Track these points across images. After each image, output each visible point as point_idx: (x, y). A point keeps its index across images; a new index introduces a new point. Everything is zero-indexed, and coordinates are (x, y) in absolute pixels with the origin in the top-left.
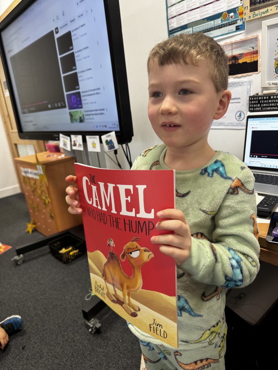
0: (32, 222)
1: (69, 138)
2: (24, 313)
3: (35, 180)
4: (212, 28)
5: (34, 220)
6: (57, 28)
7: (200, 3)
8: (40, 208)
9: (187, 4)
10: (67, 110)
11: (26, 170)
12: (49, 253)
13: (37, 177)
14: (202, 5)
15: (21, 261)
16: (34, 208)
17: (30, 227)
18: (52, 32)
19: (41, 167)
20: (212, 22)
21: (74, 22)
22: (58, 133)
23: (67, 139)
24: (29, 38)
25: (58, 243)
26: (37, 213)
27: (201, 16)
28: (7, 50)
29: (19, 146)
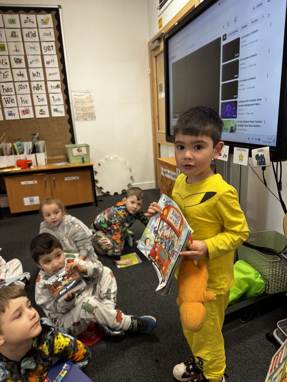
3: (172, 181)
6: (225, 35)
11: (165, 170)
13: (174, 179)
18: (220, 38)
24: (194, 45)
28: (170, 56)
29: (161, 146)
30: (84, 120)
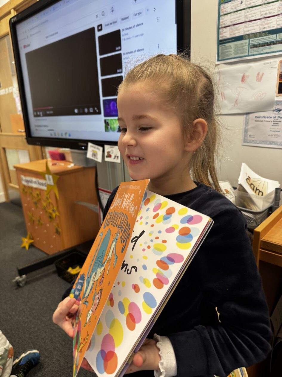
0: (28, 236)
1: (101, 148)
2: (39, 346)
3: (41, 191)
4: (273, 42)
5: (31, 234)
6: (101, 25)
7: (262, 15)
8: (42, 222)
9: (246, 14)
10: (102, 117)
11: (29, 178)
12: (54, 272)
13: (45, 188)
14: (263, 16)
15: (23, 283)
16: (34, 221)
17: (26, 242)
18: (93, 29)
19: (51, 177)
20: (274, 36)
21: (128, 19)
22: (86, 142)
23: (99, 149)
24: (57, 33)
25: (64, 262)
26: (37, 227)
27: (261, 29)
28: (21, 45)
29: (7, 151)
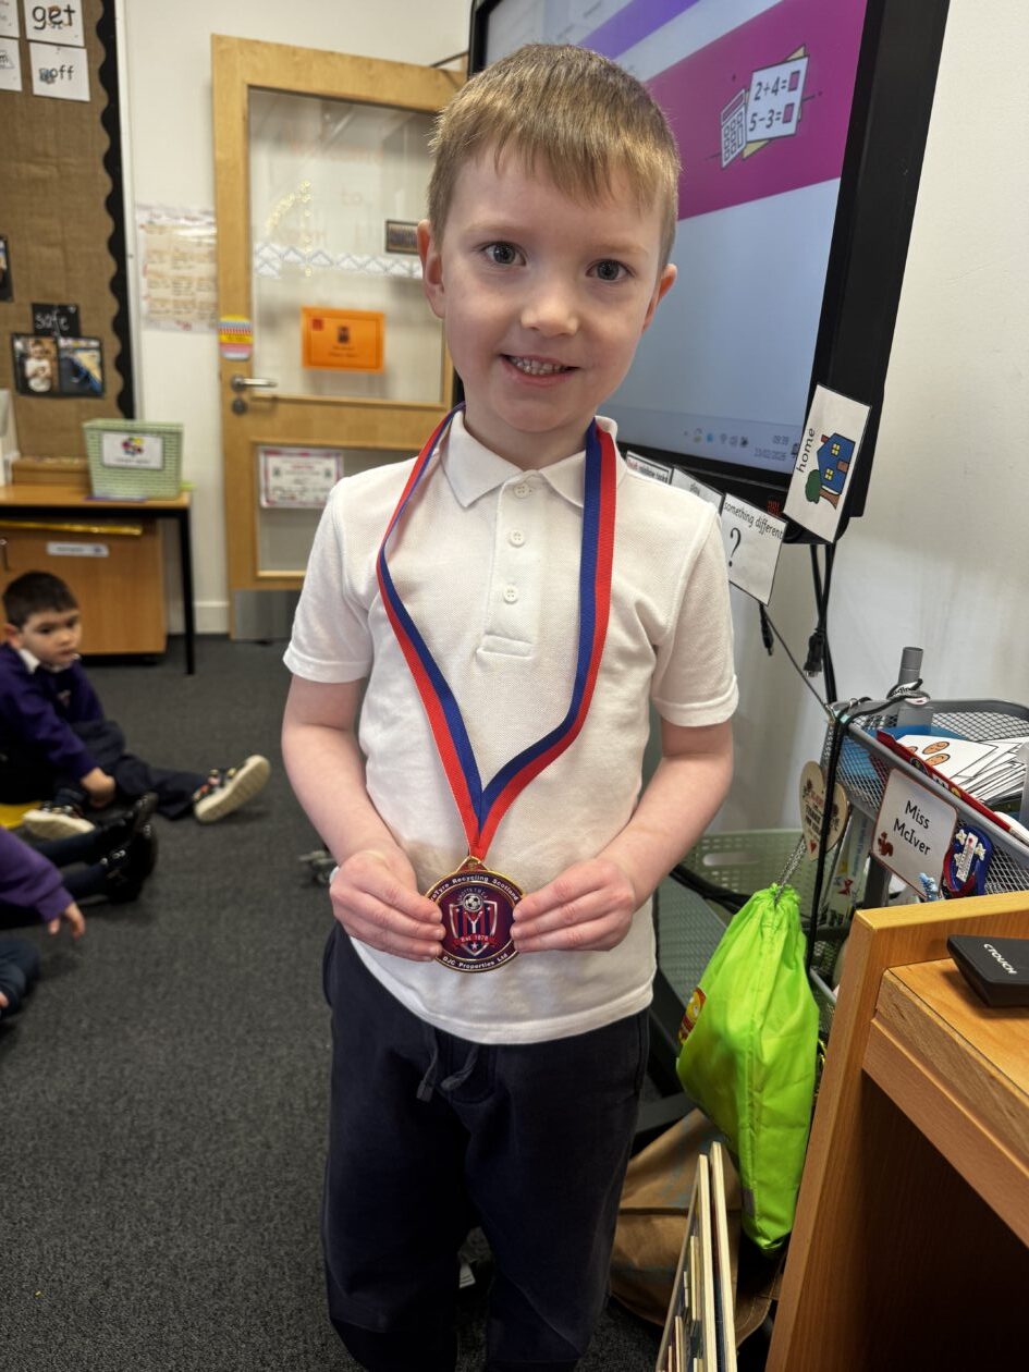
30: (180, 327)
